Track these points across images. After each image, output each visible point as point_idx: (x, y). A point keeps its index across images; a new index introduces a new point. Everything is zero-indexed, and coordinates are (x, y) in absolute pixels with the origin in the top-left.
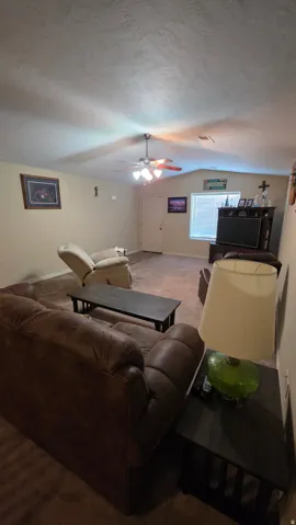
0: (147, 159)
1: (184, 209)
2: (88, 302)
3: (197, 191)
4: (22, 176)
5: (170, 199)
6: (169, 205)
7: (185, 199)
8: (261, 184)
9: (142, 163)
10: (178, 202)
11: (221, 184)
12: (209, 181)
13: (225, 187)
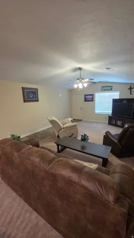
0: (80, 79)
1: (92, 100)
2: (63, 146)
3: (98, 91)
4: (23, 88)
5: (85, 95)
6: (85, 98)
7: (93, 95)
8: (129, 88)
9: (78, 81)
10: (89, 97)
11: (110, 88)
12: (104, 87)
13: (111, 89)
